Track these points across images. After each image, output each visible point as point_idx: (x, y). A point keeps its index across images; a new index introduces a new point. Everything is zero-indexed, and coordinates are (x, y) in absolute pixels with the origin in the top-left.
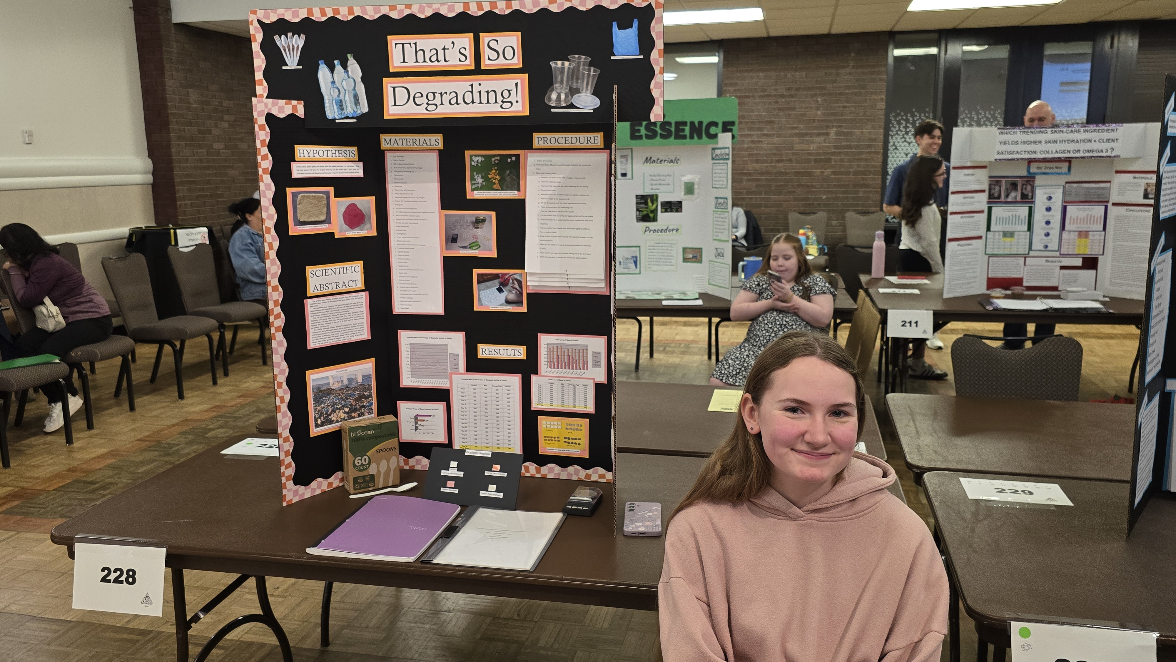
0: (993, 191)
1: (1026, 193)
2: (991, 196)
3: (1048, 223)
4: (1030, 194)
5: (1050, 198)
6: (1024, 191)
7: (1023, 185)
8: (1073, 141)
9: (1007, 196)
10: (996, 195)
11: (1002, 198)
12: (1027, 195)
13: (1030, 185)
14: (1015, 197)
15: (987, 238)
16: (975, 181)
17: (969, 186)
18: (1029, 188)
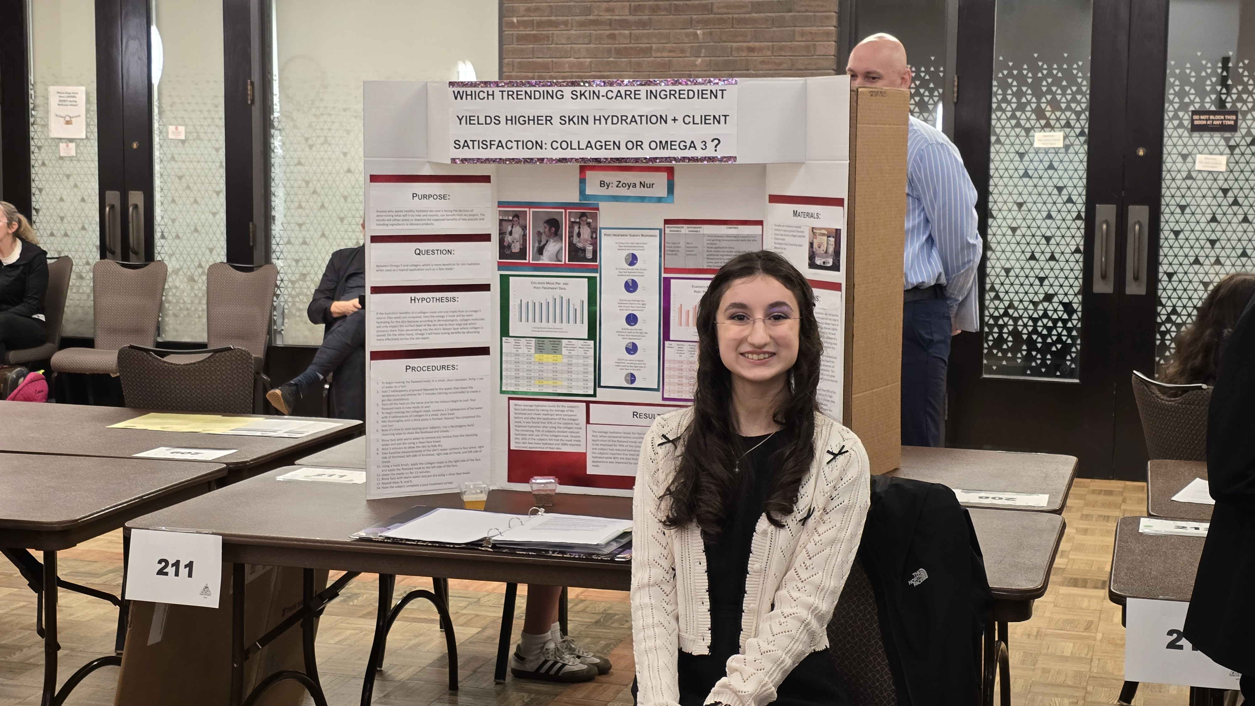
0: (508, 239)
1: (580, 245)
2: (504, 251)
3: (632, 319)
4: (590, 248)
5: (633, 260)
6: (575, 240)
7: (572, 224)
8: (623, 119)
9: (540, 251)
10: (516, 248)
11: (530, 258)
12: (584, 250)
13: (589, 224)
14: (558, 256)
15: (503, 351)
16: (451, 211)
17: (434, 222)
18: (586, 232)
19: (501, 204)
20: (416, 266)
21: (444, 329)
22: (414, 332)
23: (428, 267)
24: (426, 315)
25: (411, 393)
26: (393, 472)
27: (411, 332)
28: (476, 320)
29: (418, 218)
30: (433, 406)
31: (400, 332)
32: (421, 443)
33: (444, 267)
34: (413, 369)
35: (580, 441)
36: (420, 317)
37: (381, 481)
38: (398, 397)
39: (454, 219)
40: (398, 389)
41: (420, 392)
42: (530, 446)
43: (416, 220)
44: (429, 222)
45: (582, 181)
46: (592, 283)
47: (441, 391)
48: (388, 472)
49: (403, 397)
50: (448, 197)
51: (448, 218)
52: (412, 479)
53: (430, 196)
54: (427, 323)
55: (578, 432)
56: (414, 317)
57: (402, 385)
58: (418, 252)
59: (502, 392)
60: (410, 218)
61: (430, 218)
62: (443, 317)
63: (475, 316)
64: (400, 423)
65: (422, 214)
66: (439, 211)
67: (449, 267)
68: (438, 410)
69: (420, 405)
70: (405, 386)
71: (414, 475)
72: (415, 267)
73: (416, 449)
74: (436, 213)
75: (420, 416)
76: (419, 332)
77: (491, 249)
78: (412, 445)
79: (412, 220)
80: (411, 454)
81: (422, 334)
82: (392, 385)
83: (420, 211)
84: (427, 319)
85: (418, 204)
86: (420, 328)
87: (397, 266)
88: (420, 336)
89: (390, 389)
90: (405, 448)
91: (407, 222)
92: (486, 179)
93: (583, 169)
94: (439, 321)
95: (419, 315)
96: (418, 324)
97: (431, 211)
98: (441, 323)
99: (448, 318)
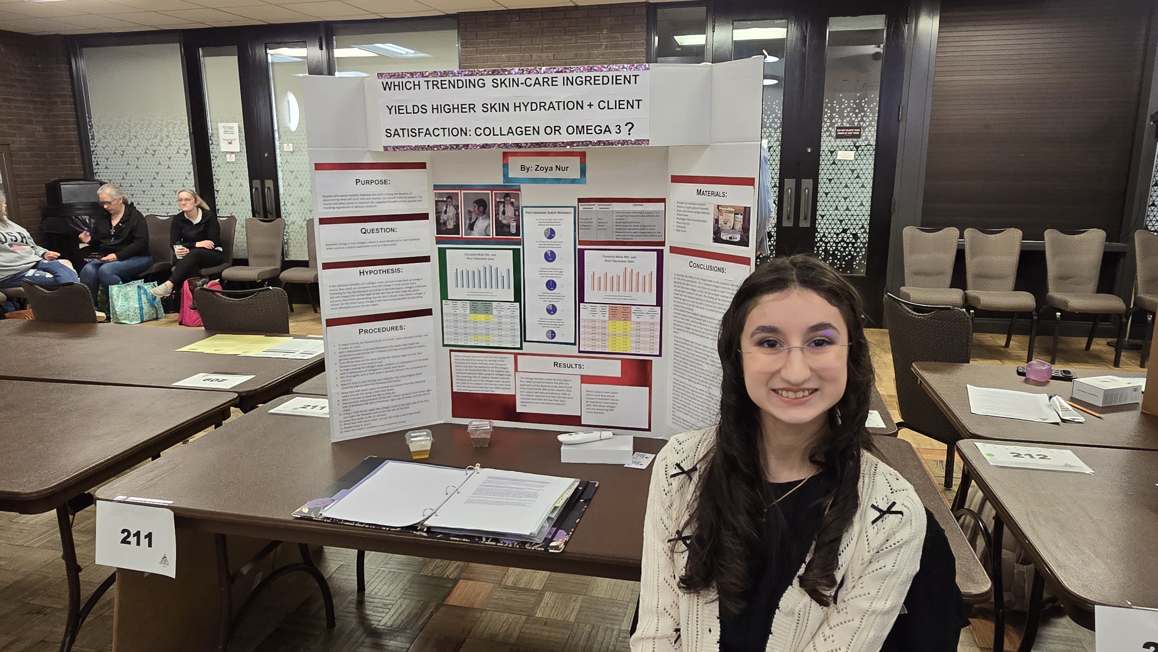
0: (444, 217)
1: (505, 222)
2: (441, 227)
3: (551, 285)
4: (513, 224)
5: (551, 234)
6: (501, 217)
7: (498, 204)
8: (541, 106)
9: (471, 227)
10: (450, 225)
11: (463, 233)
12: (508, 226)
13: (512, 204)
14: (486, 231)
15: (444, 312)
16: (392, 195)
17: (377, 204)
18: (510, 210)
19: (436, 187)
20: (363, 243)
21: (391, 296)
22: (365, 300)
23: (374, 244)
24: (374, 285)
25: (365, 352)
26: (354, 418)
27: (362, 301)
28: (419, 286)
29: (363, 201)
30: (386, 361)
31: (352, 301)
32: (376, 392)
33: (389, 243)
34: (366, 331)
35: (510, 385)
36: (370, 287)
37: (344, 426)
38: (353, 356)
39: (395, 201)
40: (353, 349)
41: (373, 350)
42: (469, 389)
43: (360, 203)
44: (372, 204)
45: (506, 166)
46: (516, 254)
47: (392, 348)
48: (348, 419)
49: (358, 356)
50: (389, 182)
51: (390, 200)
52: (371, 422)
53: (372, 182)
54: (376, 292)
55: (509, 378)
56: (364, 288)
57: (357, 345)
58: (364, 231)
59: (444, 345)
60: (355, 201)
61: (373, 201)
62: (390, 286)
63: (418, 283)
64: (357, 377)
65: (365, 197)
66: (381, 194)
67: (393, 243)
68: (390, 364)
69: (373, 361)
70: (359, 347)
71: (372, 418)
72: (362, 245)
73: (372, 398)
74: (379, 197)
75: (375, 370)
76: (369, 300)
77: (429, 227)
78: (369, 395)
79: (356, 203)
80: (369, 402)
81: (372, 302)
82: (347, 347)
83: (364, 195)
84: (375, 288)
85: (361, 189)
86: (370, 296)
87: (345, 244)
88: (371, 303)
89: (346, 350)
90: (363, 397)
91: (352, 205)
92: (422, 166)
93: (505, 155)
94: (386, 289)
95: (369, 285)
96: (368, 293)
97: (373, 195)
98: (389, 291)
99: (394, 287)
